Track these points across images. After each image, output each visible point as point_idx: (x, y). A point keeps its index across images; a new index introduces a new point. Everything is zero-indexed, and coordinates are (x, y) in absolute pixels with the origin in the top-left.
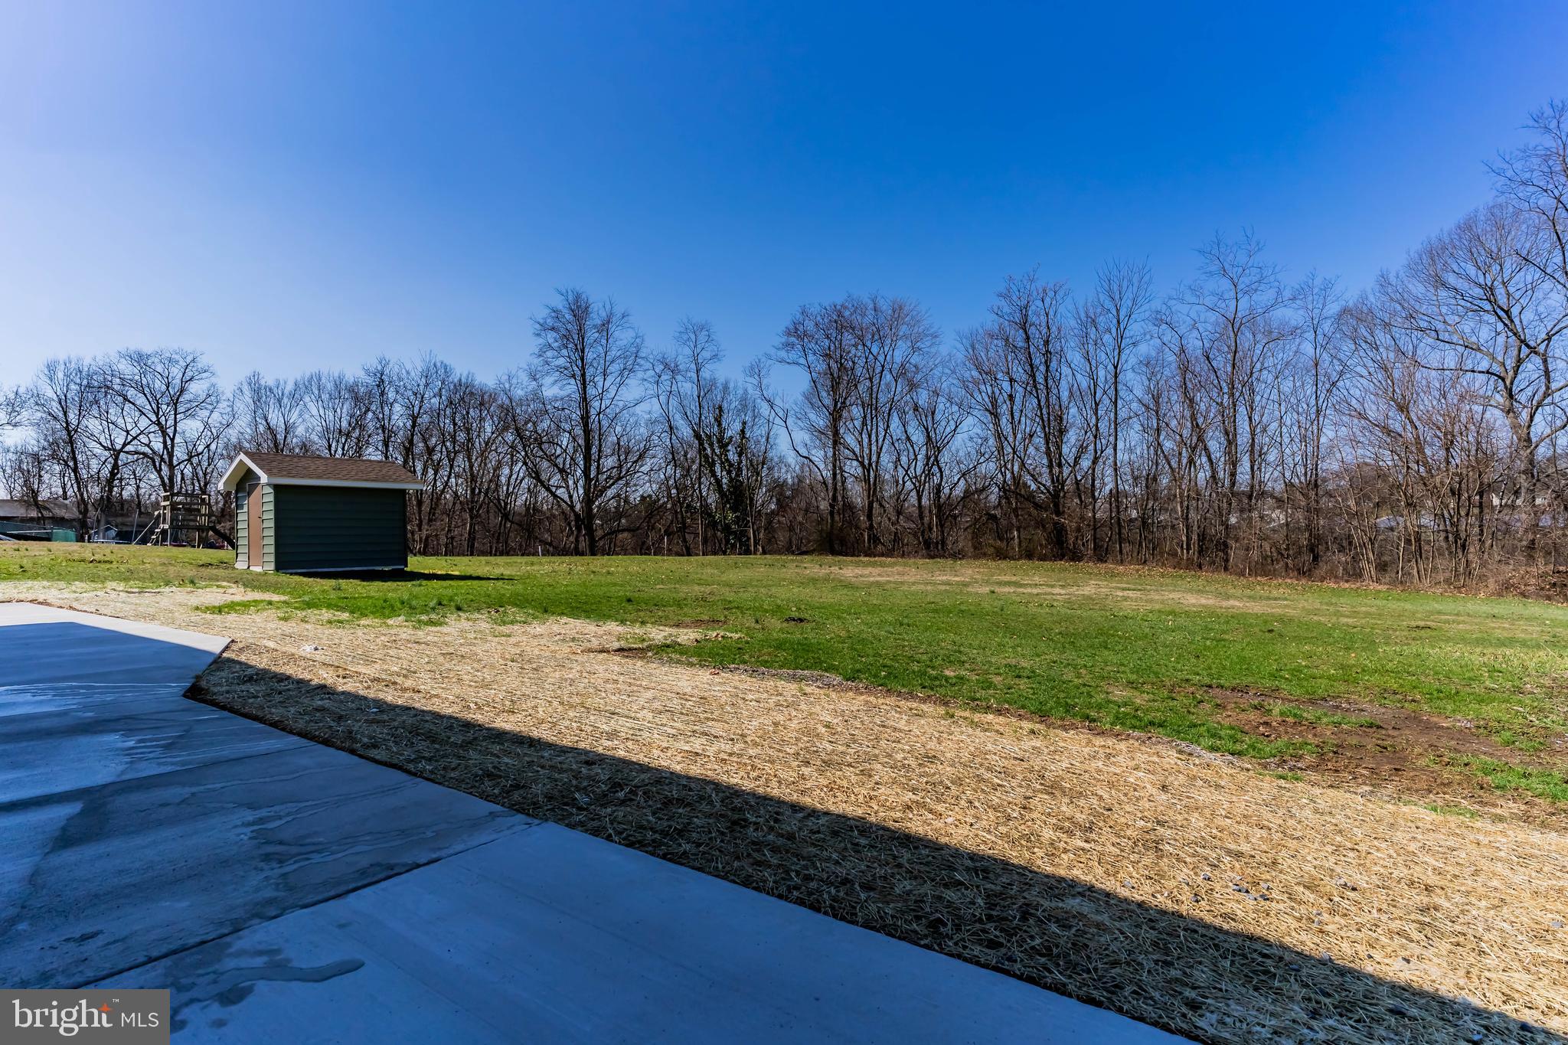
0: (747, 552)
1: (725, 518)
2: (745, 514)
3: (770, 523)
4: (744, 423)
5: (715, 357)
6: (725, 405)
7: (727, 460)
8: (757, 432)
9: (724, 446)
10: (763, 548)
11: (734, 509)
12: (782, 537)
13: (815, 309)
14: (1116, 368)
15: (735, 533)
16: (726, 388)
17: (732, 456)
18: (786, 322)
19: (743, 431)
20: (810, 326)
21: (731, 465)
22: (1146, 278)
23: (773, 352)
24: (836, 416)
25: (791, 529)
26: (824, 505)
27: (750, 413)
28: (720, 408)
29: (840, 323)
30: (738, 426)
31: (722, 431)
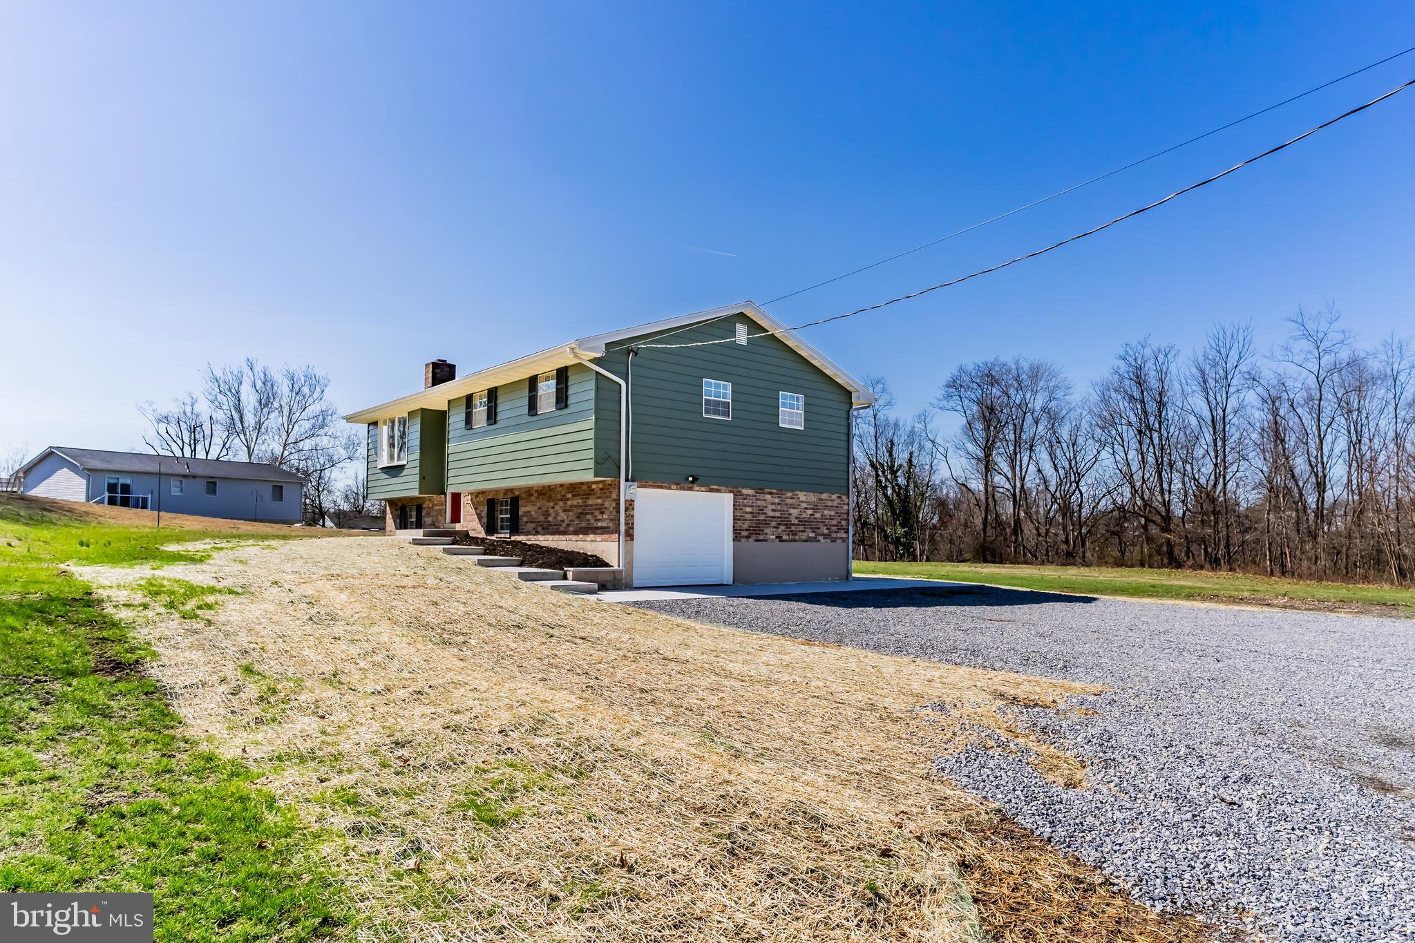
0: (915, 560)
1: (895, 533)
2: (911, 528)
3: (932, 536)
4: (911, 454)
5: (889, 403)
6: (896, 441)
7: (897, 485)
8: (923, 460)
9: (894, 473)
10: (927, 557)
11: (903, 526)
12: (944, 548)
13: (970, 367)
14: (1224, 411)
15: (903, 545)
16: (896, 425)
17: (902, 481)
18: (946, 377)
19: (910, 460)
20: (966, 378)
21: (900, 488)
22: (1249, 337)
23: (935, 402)
24: (988, 448)
25: (951, 542)
26: (978, 522)
27: (916, 445)
28: (892, 442)
29: (990, 377)
30: (906, 456)
31: (893, 461)
